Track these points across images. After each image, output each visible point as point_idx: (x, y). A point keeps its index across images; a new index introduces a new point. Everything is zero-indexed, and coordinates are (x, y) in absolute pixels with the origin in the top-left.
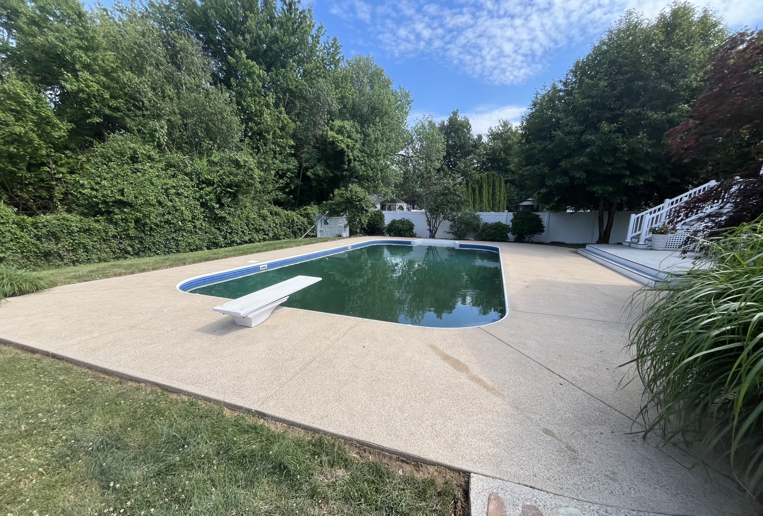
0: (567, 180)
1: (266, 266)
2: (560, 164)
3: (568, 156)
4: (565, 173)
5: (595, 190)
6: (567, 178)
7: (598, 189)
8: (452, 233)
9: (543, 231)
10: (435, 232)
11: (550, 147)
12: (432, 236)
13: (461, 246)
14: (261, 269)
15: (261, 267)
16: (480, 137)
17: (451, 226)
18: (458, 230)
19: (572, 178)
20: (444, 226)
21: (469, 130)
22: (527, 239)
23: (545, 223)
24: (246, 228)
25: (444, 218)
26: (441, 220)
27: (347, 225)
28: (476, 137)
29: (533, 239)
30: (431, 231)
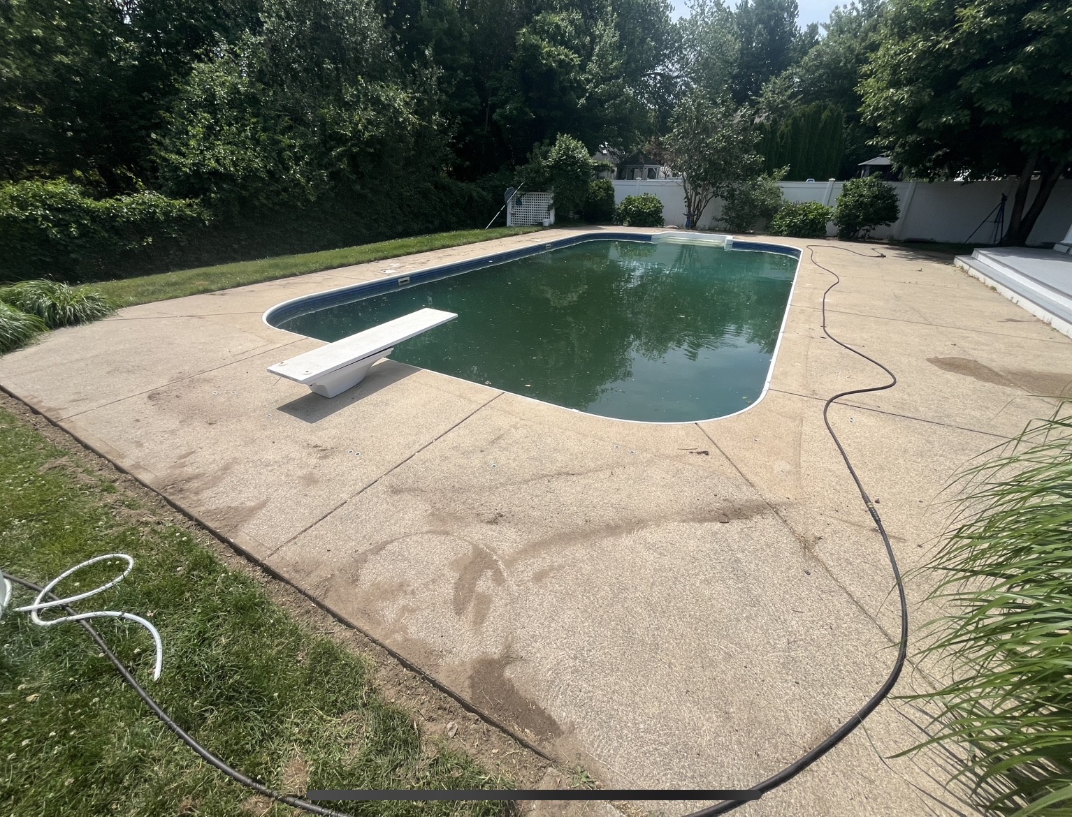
0: (965, 116)
1: (408, 278)
2: (959, 83)
3: (980, 64)
4: (968, 102)
5: (1023, 137)
6: (966, 112)
7: (1028, 135)
8: (726, 220)
9: (894, 219)
10: (697, 219)
11: (945, 45)
12: (691, 225)
13: (736, 245)
14: (400, 284)
15: (400, 280)
16: (813, 29)
17: (727, 209)
18: (738, 216)
19: (978, 113)
20: (714, 207)
21: (792, 16)
22: (861, 233)
23: (902, 206)
24: (399, 212)
25: (715, 195)
26: (709, 197)
27: (552, 205)
28: (804, 30)
29: (872, 233)
30: (689, 215)
